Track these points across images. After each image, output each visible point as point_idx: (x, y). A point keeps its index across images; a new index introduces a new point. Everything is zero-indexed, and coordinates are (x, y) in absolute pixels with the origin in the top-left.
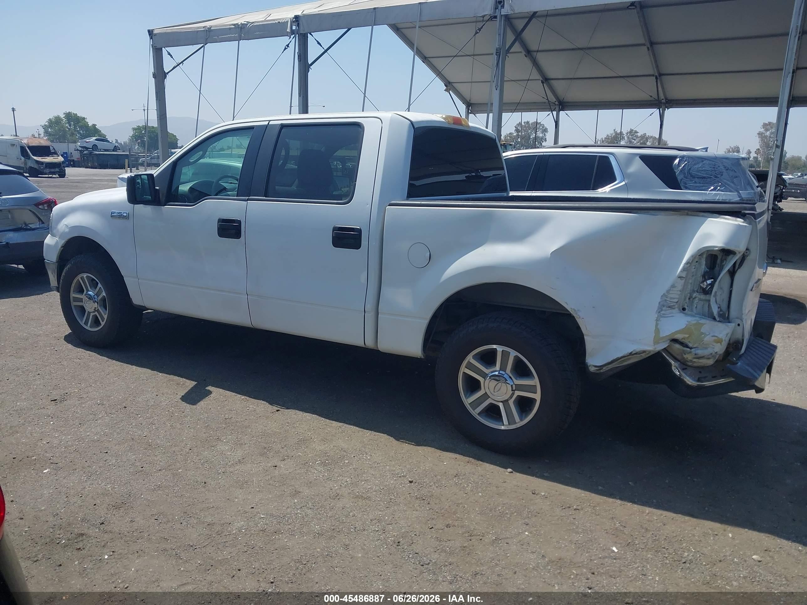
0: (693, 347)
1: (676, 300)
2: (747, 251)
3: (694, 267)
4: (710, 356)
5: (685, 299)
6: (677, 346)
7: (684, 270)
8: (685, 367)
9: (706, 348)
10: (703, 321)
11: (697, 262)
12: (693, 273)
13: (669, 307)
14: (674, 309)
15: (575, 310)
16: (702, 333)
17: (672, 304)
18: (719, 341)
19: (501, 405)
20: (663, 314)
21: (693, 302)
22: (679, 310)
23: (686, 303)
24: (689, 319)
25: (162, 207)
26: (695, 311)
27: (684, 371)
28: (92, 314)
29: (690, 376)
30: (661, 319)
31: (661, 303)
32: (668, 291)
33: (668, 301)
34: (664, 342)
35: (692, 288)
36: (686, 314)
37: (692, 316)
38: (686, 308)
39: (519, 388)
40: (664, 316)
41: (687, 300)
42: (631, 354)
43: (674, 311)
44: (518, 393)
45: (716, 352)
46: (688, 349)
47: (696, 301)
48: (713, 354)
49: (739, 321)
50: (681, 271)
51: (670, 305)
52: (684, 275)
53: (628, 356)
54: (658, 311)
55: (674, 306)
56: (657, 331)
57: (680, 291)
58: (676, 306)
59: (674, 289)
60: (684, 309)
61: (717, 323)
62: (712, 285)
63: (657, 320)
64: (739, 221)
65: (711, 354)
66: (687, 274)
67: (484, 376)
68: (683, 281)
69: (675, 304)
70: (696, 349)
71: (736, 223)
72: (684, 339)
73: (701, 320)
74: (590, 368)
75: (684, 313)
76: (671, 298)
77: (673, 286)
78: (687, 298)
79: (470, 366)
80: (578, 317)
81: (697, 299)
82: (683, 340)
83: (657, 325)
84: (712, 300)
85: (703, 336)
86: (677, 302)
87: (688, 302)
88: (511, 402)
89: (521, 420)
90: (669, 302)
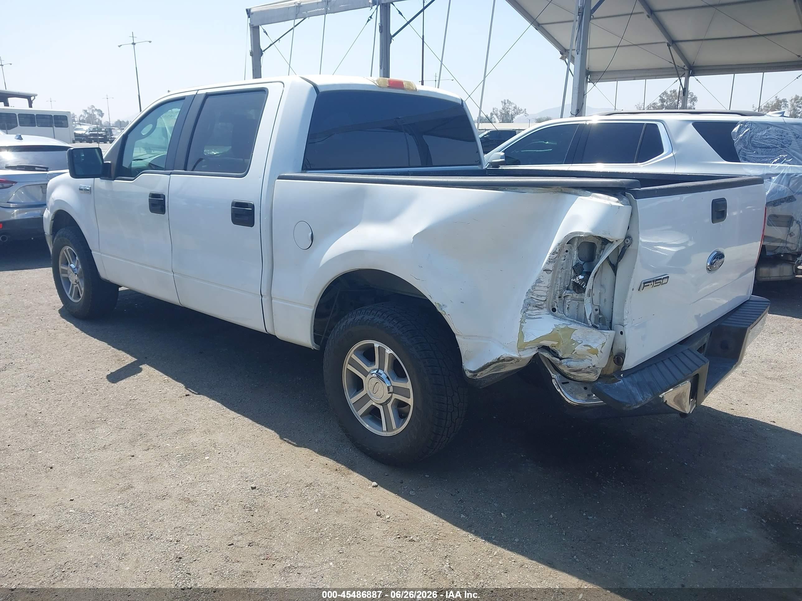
0: (563, 357)
1: (544, 299)
2: (628, 239)
3: (563, 259)
4: (588, 370)
5: (555, 298)
6: (546, 355)
7: (549, 262)
8: (566, 380)
9: (583, 360)
10: (573, 326)
11: (567, 251)
12: (562, 265)
13: (536, 306)
14: (542, 309)
15: (440, 305)
16: (573, 341)
17: (539, 303)
18: (595, 352)
19: (381, 408)
20: (530, 315)
21: (564, 302)
22: (550, 311)
23: (556, 302)
24: (557, 322)
25: (112, 181)
26: (567, 313)
27: (564, 385)
28: (75, 286)
29: (571, 393)
30: (526, 321)
31: (527, 301)
32: (534, 287)
33: (534, 299)
34: (531, 348)
35: (562, 284)
36: (555, 316)
37: (561, 318)
38: (556, 308)
39: (396, 390)
40: (529, 317)
41: (557, 299)
42: (499, 360)
43: (541, 311)
44: (395, 396)
45: (593, 365)
46: (558, 360)
47: (568, 300)
48: (590, 367)
49: (620, 329)
50: (547, 263)
51: (537, 303)
52: (550, 267)
53: (497, 362)
54: (523, 310)
55: (541, 305)
56: (521, 335)
57: (548, 288)
58: (545, 306)
59: (540, 284)
60: (554, 310)
61: (590, 330)
62: (586, 281)
63: (521, 322)
64: (613, 201)
65: (589, 367)
66: (555, 267)
67: (366, 374)
68: (550, 275)
69: (543, 303)
70: (569, 359)
71: (608, 202)
73: (570, 324)
74: (466, 372)
75: (554, 315)
76: (538, 296)
77: (539, 281)
78: (557, 297)
79: (353, 363)
80: (444, 313)
81: (569, 298)
82: (554, 348)
83: (521, 327)
84: (587, 300)
85: (574, 344)
86: (546, 300)
87: (558, 301)
88: (389, 405)
89: (398, 426)
90: (536, 301)
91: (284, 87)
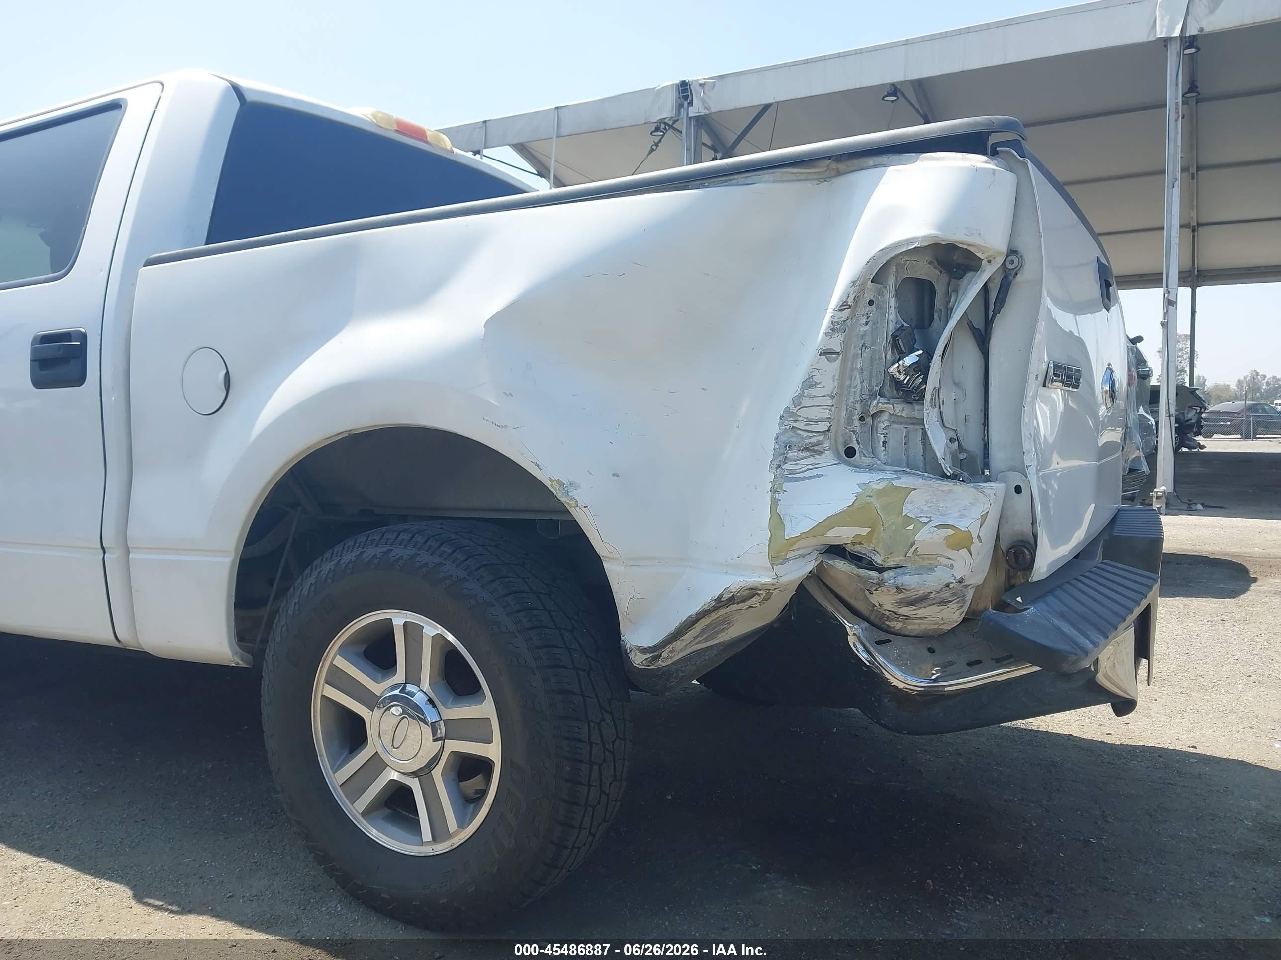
0: (886, 566)
1: (823, 427)
2: (1013, 258)
3: (864, 321)
4: (946, 595)
5: (850, 422)
6: (841, 566)
7: (833, 330)
8: (884, 636)
9: (931, 569)
10: (905, 481)
11: (871, 303)
12: (863, 337)
13: (806, 449)
14: (820, 453)
15: (562, 485)
16: (908, 520)
17: (813, 440)
18: (962, 541)
19: (414, 784)
20: (792, 471)
21: (873, 429)
22: (839, 456)
23: (854, 432)
24: (865, 477)
26: (882, 455)
27: (883, 647)
29: (899, 663)
30: (786, 486)
31: (783, 438)
32: (797, 401)
33: (799, 432)
34: (802, 556)
35: (865, 384)
36: (855, 466)
37: (871, 468)
38: (856, 447)
39: (456, 729)
40: (792, 477)
41: (857, 423)
42: (720, 603)
43: (819, 459)
44: (453, 746)
45: (958, 578)
46: (874, 574)
47: (883, 422)
48: (951, 586)
49: (1016, 479)
50: (827, 334)
51: (807, 441)
52: (836, 344)
53: (715, 609)
54: (775, 462)
55: (819, 443)
56: (777, 521)
57: (833, 397)
58: (827, 444)
59: (813, 391)
60: (850, 452)
61: (947, 485)
62: (922, 368)
63: (774, 491)
64: (977, 161)
65: (948, 586)
66: (846, 343)
67: (371, 701)
68: (837, 364)
69: (821, 438)
70: (898, 570)
71: (967, 164)
72: (860, 543)
73: (899, 478)
74: (632, 656)
75: (850, 464)
76: (809, 421)
77: (809, 383)
78: (856, 418)
79: (337, 679)
80: (572, 503)
81: (885, 417)
82: (858, 548)
83: (775, 503)
84: (930, 415)
85: (911, 527)
86: (829, 430)
87: (858, 430)
88: (437, 773)
89: (462, 824)
90: (805, 434)
91: (162, 91)
